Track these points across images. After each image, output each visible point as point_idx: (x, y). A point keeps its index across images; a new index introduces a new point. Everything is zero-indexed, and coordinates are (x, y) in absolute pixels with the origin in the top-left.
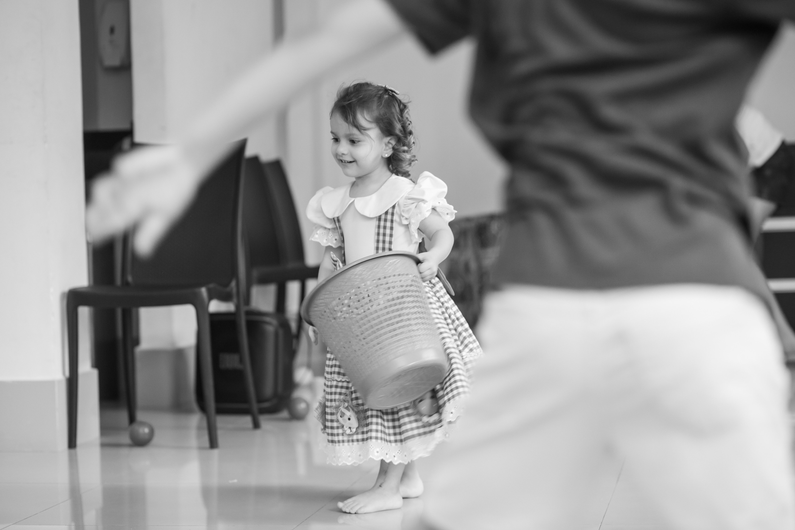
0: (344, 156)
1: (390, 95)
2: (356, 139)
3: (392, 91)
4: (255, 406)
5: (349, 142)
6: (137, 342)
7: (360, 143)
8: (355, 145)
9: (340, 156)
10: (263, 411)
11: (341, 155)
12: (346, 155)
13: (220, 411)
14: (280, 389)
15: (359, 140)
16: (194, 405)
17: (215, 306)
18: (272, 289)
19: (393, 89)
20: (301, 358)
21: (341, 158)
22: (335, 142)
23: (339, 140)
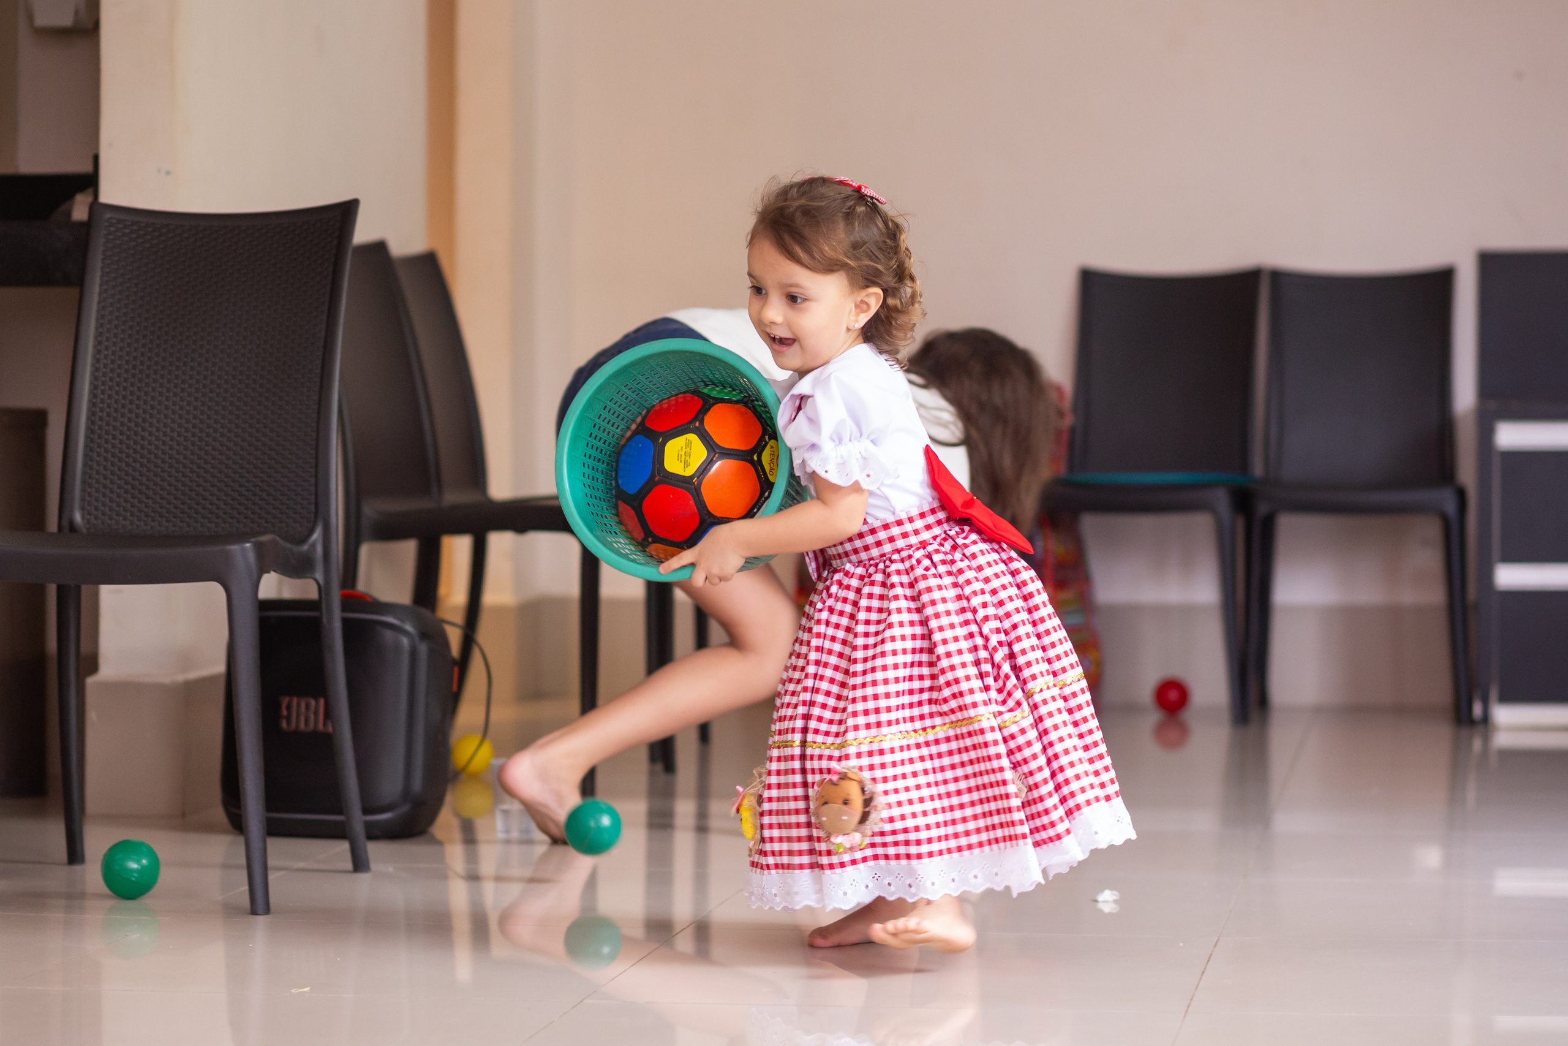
0: (773, 326)
1: (869, 206)
2: (802, 294)
3: (872, 198)
4: (358, 820)
5: (784, 298)
6: (91, 664)
7: (807, 304)
8: (796, 306)
9: (766, 325)
10: (377, 833)
11: (769, 324)
12: (779, 324)
13: (275, 829)
14: (417, 784)
15: (805, 297)
16: (219, 813)
17: (271, 586)
18: (408, 550)
19: (875, 195)
20: (469, 713)
21: (768, 330)
22: (755, 294)
23: (764, 292)
